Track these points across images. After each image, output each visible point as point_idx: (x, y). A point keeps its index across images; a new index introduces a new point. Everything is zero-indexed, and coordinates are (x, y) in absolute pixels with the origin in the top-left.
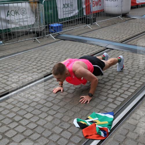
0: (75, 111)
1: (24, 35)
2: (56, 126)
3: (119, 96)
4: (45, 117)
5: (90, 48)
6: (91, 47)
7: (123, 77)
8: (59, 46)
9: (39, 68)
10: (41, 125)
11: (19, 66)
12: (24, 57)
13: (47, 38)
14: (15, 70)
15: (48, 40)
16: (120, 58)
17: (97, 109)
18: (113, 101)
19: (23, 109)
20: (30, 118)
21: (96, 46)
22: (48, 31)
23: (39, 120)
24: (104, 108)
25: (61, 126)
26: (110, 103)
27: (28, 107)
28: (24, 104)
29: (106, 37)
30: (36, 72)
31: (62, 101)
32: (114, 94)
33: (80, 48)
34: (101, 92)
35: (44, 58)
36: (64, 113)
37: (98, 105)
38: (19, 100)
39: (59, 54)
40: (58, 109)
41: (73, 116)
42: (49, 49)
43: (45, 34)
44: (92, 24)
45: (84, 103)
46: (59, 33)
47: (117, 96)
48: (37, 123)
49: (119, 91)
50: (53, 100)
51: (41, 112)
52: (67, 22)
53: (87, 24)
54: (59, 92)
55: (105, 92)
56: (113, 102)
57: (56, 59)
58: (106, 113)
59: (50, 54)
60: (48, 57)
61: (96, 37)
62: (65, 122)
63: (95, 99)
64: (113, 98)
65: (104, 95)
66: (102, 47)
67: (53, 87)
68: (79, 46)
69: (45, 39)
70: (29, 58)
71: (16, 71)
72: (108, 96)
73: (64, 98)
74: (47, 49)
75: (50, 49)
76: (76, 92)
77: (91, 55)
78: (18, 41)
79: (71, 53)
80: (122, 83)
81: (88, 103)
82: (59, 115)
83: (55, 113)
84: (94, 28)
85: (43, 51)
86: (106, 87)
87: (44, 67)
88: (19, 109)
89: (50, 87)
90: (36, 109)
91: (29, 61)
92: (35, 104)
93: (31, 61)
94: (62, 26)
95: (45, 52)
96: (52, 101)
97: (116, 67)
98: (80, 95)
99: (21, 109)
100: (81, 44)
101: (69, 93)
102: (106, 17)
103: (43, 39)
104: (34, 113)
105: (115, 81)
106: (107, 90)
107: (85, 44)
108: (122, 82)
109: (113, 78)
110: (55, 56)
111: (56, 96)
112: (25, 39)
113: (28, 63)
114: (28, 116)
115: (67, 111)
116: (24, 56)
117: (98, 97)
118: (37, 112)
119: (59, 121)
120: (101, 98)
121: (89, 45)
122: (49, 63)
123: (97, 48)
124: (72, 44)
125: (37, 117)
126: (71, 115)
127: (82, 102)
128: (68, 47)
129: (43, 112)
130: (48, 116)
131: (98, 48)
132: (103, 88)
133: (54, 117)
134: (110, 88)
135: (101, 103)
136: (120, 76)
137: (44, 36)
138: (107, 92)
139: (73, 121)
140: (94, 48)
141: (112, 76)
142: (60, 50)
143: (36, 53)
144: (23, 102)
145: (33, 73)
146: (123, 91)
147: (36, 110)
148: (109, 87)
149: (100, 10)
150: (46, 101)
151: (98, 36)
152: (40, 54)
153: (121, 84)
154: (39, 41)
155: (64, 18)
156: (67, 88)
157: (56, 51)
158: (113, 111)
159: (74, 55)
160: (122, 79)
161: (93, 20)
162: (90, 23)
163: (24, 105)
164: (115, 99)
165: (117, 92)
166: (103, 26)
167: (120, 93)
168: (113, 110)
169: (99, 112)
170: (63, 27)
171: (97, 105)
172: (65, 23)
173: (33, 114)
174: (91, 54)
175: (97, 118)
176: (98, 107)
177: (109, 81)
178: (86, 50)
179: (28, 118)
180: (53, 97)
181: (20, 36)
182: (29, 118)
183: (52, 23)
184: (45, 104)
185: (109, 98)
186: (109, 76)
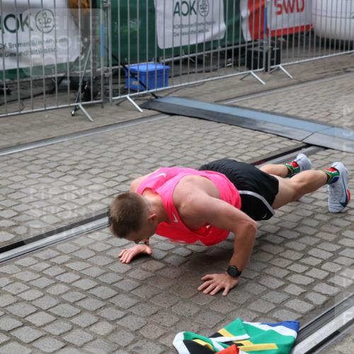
0: (183, 312)
1: (42, 94)
2: (120, 348)
3: (325, 280)
4: (91, 325)
5: (253, 142)
6: (256, 140)
7: (346, 228)
8: (152, 133)
9: (83, 192)
10: (76, 344)
11: (20, 182)
12: (37, 159)
13: (114, 108)
14: (6, 195)
15: (118, 112)
16: (334, 169)
17: (250, 313)
18: (302, 293)
19: (24, 300)
20: (44, 326)
21: (271, 138)
22: (120, 86)
23: (69, 331)
24: (272, 311)
25: (135, 350)
26: (292, 297)
27: (42, 297)
28: (29, 288)
29: (310, 110)
30: (74, 203)
31: (146, 284)
32: (307, 274)
33: (217, 140)
34: (270, 268)
35: (102, 165)
36: (147, 317)
37: (256, 300)
38: (14, 276)
39: (149, 156)
40: (129, 305)
41: (174, 325)
42: (119, 137)
43: (111, 94)
44: (266, 70)
45: (212, 293)
46: (157, 92)
47: (317, 281)
48: (64, 338)
49: (326, 266)
50: (117, 282)
51: (78, 311)
52: (186, 60)
53: (249, 68)
54: (138, 262)
55: (281, 268)
56: (302, 296)
57: (139, 168)
58: (275, 322)
59: (121, 154)
60: (113, 163)
61: (275, 109)
62: (148, 340)
63: (249, 284)
64: (305, 286)
65: (277, 275)
66: (291, 139)
67: (122, 247)
68: (217, 134)
69: (110, 108)
70: (53, 161)
71: (10, 198)
72: (289, 278)
73: (152, 277)
74: (114, 140)
75: (121, 140)
76: (189, 262)
77: (253, 162)
78: (22, 112)
79: (188, 153)
80: (340, 245)
81: (224, 293)
82: (132, 323)
83: (120, 316)
84: (274, 83)
85: (101, 143)
86: (288, 254)
87: (100, 190)
88: (13, 300)
89: (113, 247)
90: (64, 302)
91: (53, 170)
92: (63, 288)
93: (61, 171)
94: (167, 71)
95: (106, 146)
96: (115, 285)
97: (326, 200)
98: (203, 272)
99: (20, 301)
100: (224, 127)
101: (168, 265)
102: (322, 49)
103: (103, 107)
104: (56, 313)
105: (318, 238)
106: (288, 263)
107: (238, 130)
108: (340, 242)
109: (312, 231)
110: (136, 159)
111: (128, 272)
112: (45, 106)
113: (49, 177)
114: (39, 319)
115: (156, 313)
116: (39, 156)
117: (257, 280)
118: (67, 310)
119: (132, 337)
120: (265, 284)
121: (249, 133)
122: (116, 178)
123: (274, 143)
124: (194, 129)
125: (65, 324)
126: (168, 324)
127: (205, 291)
128: (182, 136)
129: (83, 310)
130: (99, 323)
131: (279, 142)
132: (278, 256)
133: (117, 324)
134: (298, 258)
135: (264, 297)
136: (337, 226)
137: (107, 100)
138: (288, 268)
139: (173, 339)
140: (265, 143)
141: (309, 224)
142: (154, 144)
143: (77, 150)
144: (27, 283)
145: (64, 204)
146: (340, 268)
147: (62, 305)
148: (296, 256)
149: (302, 27)
150: (96, 284)
151: (283, 108)
152: (88, 152)
153: (335, 248)
154: (89, 114)
155: (175, 46)
156: (165, 251)
157: (143, 146)
158: (297, 320)
159: (199, 159)
160: (340, 234)
161: (272, 56)
162: (261, 67)
163: (29, 292)
164: (309, 287)
165: (321, 269)
166: (304, 76)
167: (327, 274)
168: (300, 316)
169: (254, 320)
170: (170, 77)
171: (250, 303)
172: (177, 63)
173: (55, 316)
174: (253, 158)
175: (246, 336)
176: (253, 306)
177: (299, 237)
178: (238, 146)
179: (39, 323)
180: (119, 274)
181: (30, 97)
182: (43, 324)
183: (134, 61)
184: (91, 292)
185: (291, 285)
186: (300, 224)
